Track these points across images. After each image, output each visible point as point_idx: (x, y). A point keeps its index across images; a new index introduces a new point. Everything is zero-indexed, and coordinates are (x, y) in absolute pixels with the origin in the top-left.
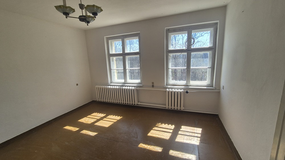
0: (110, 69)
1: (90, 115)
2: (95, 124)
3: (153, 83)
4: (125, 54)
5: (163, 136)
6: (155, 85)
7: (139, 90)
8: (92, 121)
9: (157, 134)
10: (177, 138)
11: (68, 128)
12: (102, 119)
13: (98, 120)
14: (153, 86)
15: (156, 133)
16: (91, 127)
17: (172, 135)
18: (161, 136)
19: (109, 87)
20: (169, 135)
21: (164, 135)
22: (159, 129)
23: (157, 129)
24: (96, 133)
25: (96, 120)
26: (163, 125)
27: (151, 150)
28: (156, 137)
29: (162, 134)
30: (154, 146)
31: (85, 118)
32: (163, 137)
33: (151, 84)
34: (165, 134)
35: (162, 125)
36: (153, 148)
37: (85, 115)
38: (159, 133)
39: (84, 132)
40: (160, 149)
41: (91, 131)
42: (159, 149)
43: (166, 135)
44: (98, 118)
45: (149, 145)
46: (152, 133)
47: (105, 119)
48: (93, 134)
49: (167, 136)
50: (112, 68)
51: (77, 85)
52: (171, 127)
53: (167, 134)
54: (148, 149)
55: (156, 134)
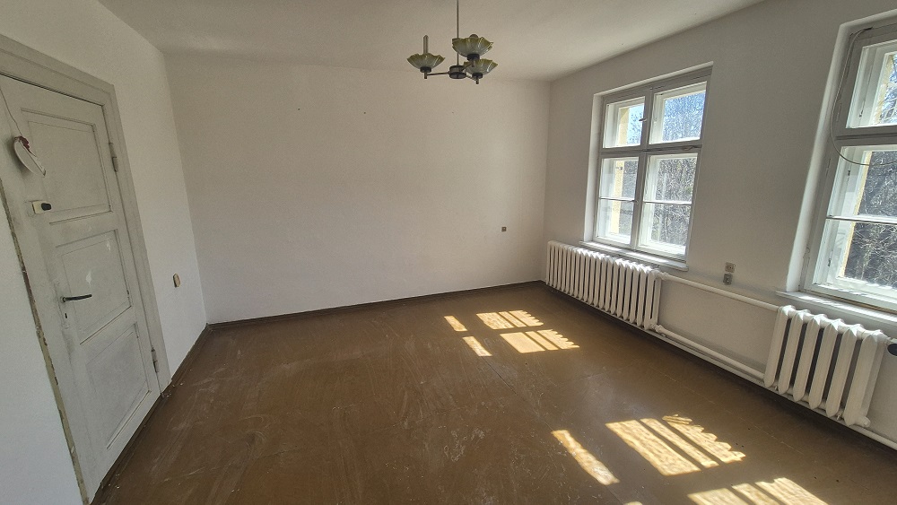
0: (596, 198)
1: (508, 310)
2: (502, 335)
3: (730, 267)
4: (648, 150)
5: (656, 455)
6: (738, 275)
7: (669, 281)
8: (503, 325)
9: (641, 442)
10: (708, 494)
11: (451, 320)
12: (525, 329)
13: (516, 330)
14: (727, 280)
15: (638, 436)
16: (491, 337)
17: (694, 473)
18: (647, 452)
19: (580, 251)
20: (683, 466)
21: (664, 455)
22: (666, 432)
23: (657, 430)
24: (488, 354)
25: (511, 326)
26: (696, 433)
27: (579, 461)
28: (631, 444)
29: (661, 450)
30: (598, 459)
31: (495, 314)
32: (651, 458)
33: (722, 272)
34: (670, 457)
35: (688, 427)
36: (589, 462)
37: (497, 309)
38: (650, 442)
39: (472, 341)
40: (606, 477)
41: (483, 345)
42: (603, 475)
43: (671, 462)
44: (520, 325)
45: (584, 446)
46: (627, 428)
47: (531, 333)
48: (480, 351)
49: (671, 464)
50: (603, 194)
51: (504, 229)
52: (726, 452)
53: (679, 462)
54: (574, 453)
55: (638, 439)
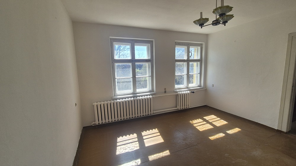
3: (165, 89)
4: (135, 61)
7: (155, 97)
14: (165, 92)
26: (195, 121)
51: (76, 105)
